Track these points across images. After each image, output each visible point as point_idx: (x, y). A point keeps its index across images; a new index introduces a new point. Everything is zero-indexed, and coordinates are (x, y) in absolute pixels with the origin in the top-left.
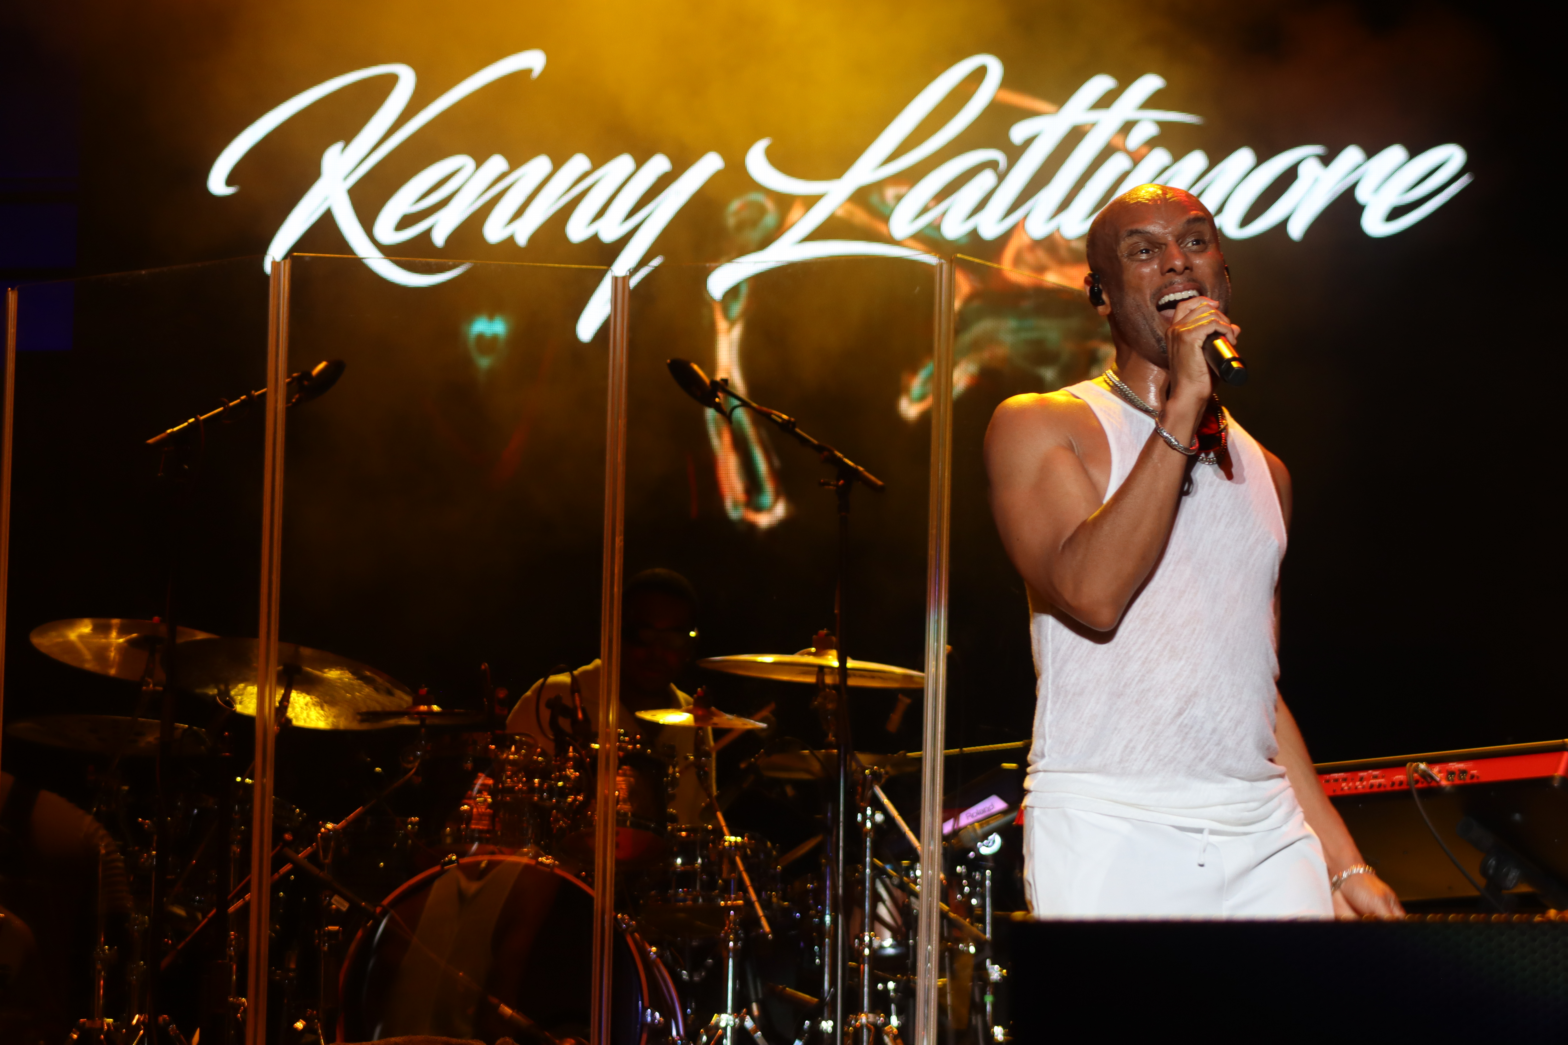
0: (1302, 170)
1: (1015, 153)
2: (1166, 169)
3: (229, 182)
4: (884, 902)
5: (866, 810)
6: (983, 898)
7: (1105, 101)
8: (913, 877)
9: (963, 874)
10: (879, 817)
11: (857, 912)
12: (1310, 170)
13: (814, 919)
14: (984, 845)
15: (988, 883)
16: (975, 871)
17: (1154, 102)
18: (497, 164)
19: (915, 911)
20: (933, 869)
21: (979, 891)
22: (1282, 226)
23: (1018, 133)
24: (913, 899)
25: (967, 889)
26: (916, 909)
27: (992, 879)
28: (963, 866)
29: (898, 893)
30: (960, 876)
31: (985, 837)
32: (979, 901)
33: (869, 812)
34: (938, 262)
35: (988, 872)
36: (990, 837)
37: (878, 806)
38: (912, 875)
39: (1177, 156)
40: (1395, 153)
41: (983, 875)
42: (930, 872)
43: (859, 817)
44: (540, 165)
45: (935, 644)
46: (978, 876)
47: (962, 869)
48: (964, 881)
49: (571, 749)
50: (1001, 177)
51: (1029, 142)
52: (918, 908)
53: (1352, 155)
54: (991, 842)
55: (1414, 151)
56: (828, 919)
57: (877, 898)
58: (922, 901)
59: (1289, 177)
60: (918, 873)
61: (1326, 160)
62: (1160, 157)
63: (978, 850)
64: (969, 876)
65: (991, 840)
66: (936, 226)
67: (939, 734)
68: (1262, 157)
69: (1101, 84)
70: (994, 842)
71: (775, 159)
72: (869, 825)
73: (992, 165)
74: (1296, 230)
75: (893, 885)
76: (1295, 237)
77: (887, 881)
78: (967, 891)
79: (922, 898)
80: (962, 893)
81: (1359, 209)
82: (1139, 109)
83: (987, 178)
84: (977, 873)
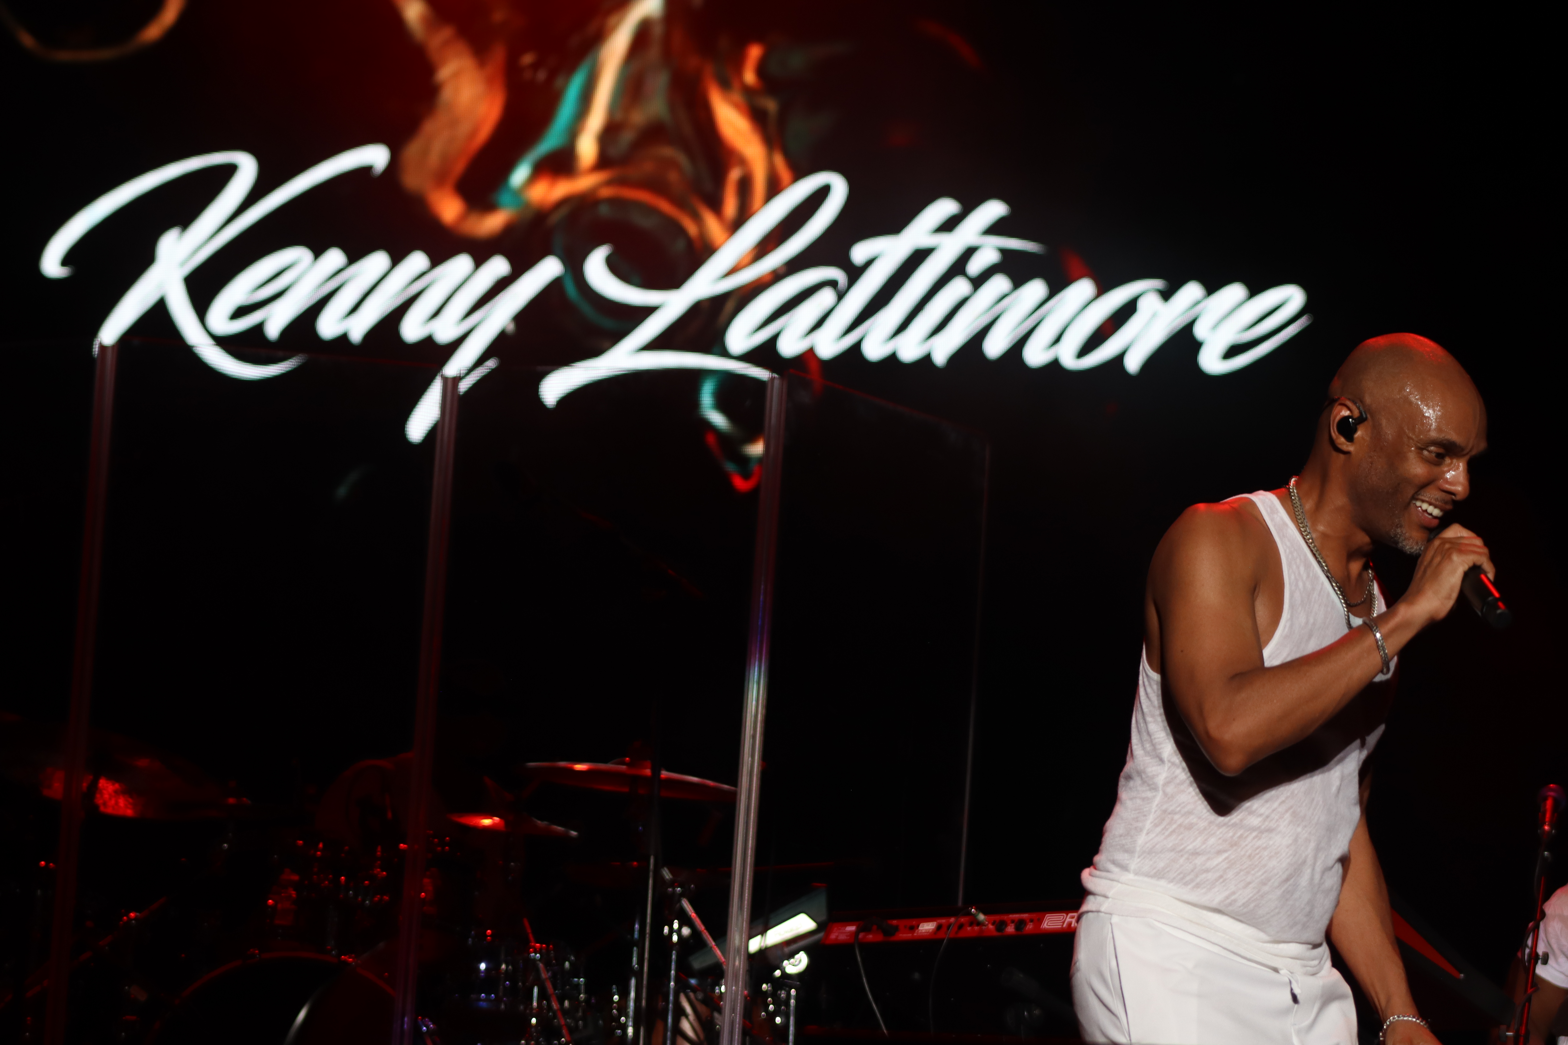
0: (1141, 304)
1: (855, 273)
2: (1004, 296)
3: (65, 262)
4: (687, 1016)
5: (673, 924)
6: (786, 1016)
7: (949, 225)
8: (718, 993)
9: (769, 992)
10: (686, 931)
11: (659, 1026)
12: (1150, 304)
13: (617, 1031)
14: (790, 964)
15: (792, 1001)
16: (781, 990)
17: (996, 229)
18: (335, 257)
19: (718, 1026)
20: (737, 985)
21: (784, 1009)
22: (1119, 359)
23: (859, 253)
24: (716, 1015)
25: (771, 1007)
26: (719, 1025)
27: (797, 998)
28: (769, 984)
29: (702, 1008)
30: (765, 994)
31: (791, 955)
32: (783, 1019)
33: (676, 925)
34: (771, 376)
35: (793, 992)
36: (797, 956)
37: (685, 921)
38: (717, 991)
39: (1018, 282)
40: (1235, 292)
41: (789, 995)
42: (734, 988)
43: (666, 930)
44: (378, 261)
45: (750, 759)
46: (783, 995)
47: (768, 987)
48: (769, 999)
49: (379, 848)
50: (841, 296)
51: (869, 263)
52: (720, 1024)
53: (1192, 291)
54: (798, 961)
55: (1254, 290)
56: (630, 1031)
57: (680, 1013)
58: (725, 1016)
59: (1128, 310)
60: (723, 989)
61: (1166, 295)
62: (1000, 283)
63: (784, 968)
64: (774, 994)
65: (797, 959)
66: (772, 341)
67: (750, 850)
68: (1103, 289)
69: (945, 207)
70: (800, 961)
71: (614, 266)
72: (675, 938)
73: (833, 284)
74: (1133, 364)
75: (697, 999)
76: (1131, 371)
77: (692, 995)
78: (771, 1009)
79: (725, 1014)
80: (766, 1010)
81: (1197, 345)
82: (983, 234)
83: (827, 297)
84: (783, 992)
